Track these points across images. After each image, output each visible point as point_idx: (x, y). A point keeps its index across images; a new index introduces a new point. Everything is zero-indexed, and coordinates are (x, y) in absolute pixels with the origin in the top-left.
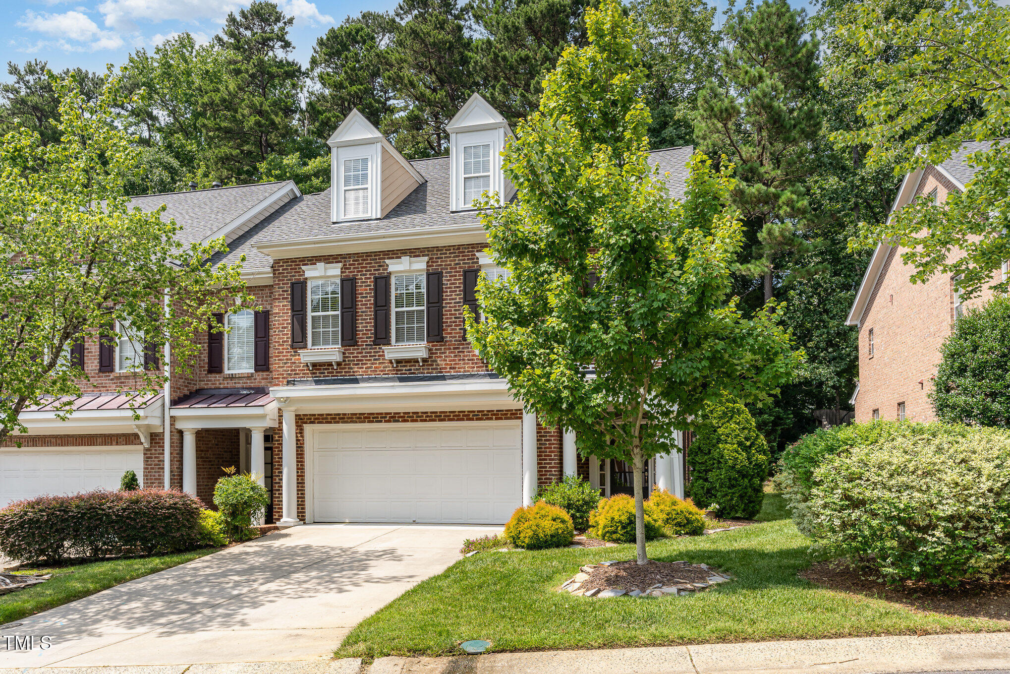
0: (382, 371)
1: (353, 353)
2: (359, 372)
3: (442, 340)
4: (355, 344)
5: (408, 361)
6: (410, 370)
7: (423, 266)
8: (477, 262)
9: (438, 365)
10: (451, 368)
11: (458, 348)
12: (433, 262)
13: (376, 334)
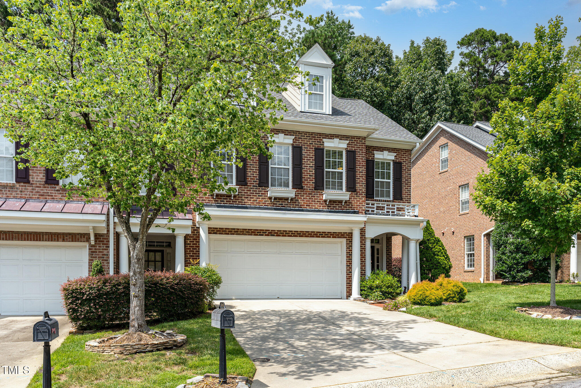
0: (263, 203)
1: (244, 190)
2: (248, 202)
3: (302, 188)
4: (246, 184)
5: (281, 199)
6: (282, 204)
7: (291, 142)
8: (323, 145)
9: (299, 203)
10: (307, 206)
11: (312, 194)
12: (296, 140)
13: (260, 179)
